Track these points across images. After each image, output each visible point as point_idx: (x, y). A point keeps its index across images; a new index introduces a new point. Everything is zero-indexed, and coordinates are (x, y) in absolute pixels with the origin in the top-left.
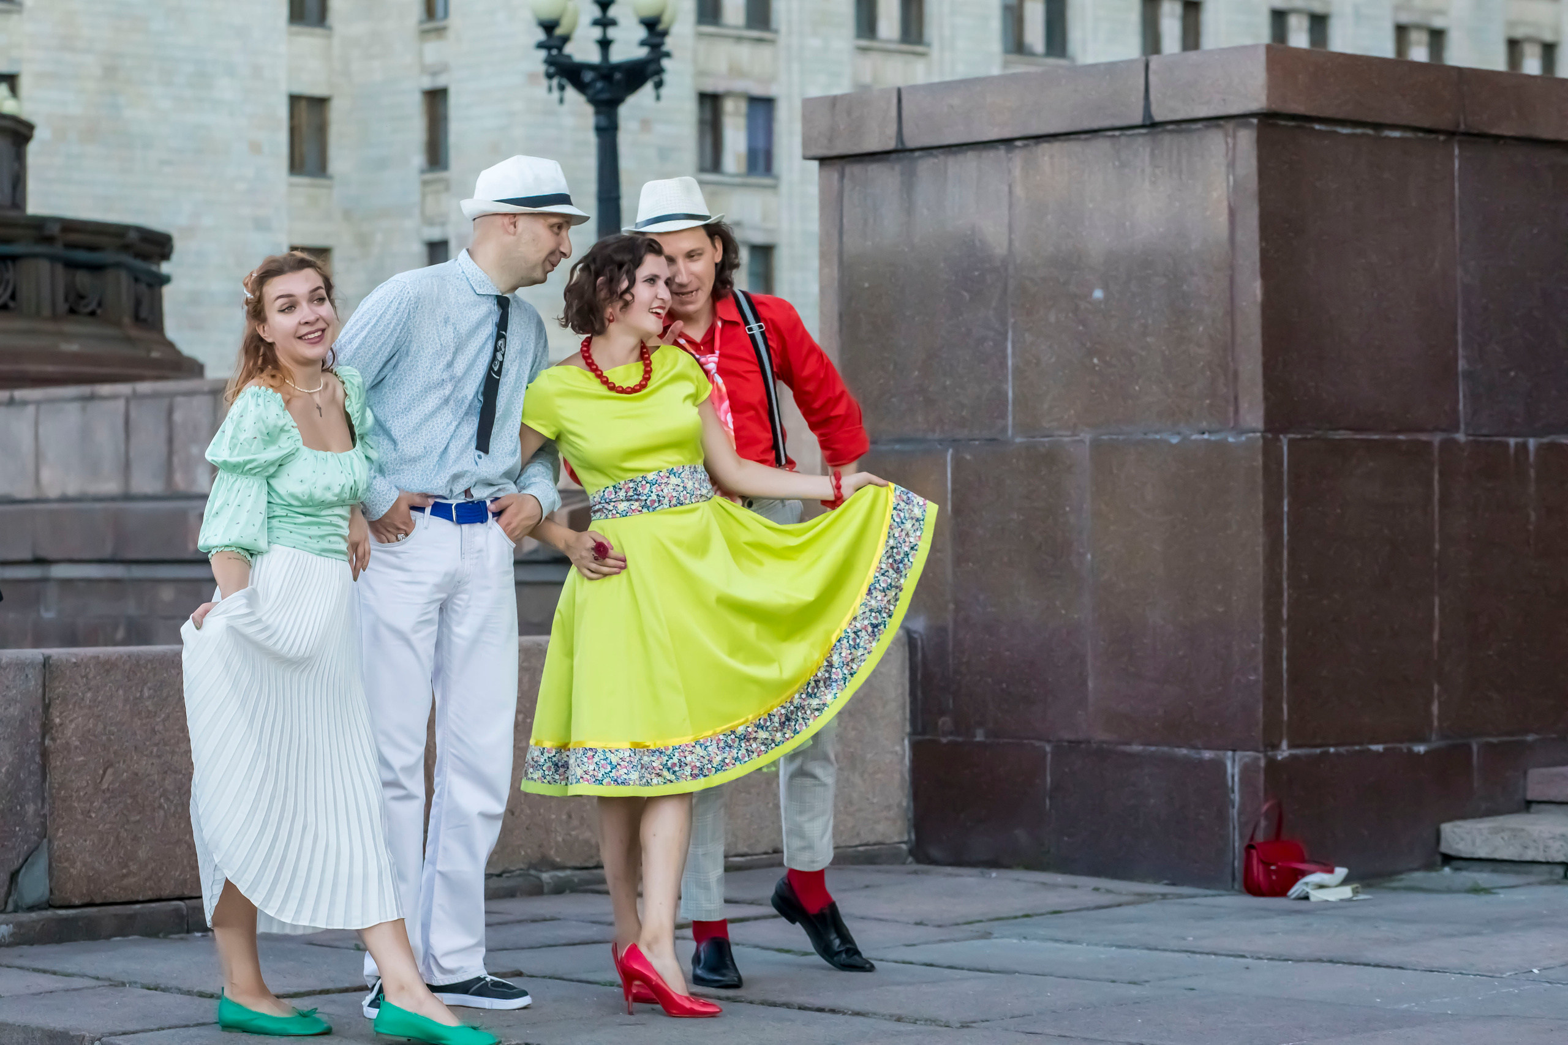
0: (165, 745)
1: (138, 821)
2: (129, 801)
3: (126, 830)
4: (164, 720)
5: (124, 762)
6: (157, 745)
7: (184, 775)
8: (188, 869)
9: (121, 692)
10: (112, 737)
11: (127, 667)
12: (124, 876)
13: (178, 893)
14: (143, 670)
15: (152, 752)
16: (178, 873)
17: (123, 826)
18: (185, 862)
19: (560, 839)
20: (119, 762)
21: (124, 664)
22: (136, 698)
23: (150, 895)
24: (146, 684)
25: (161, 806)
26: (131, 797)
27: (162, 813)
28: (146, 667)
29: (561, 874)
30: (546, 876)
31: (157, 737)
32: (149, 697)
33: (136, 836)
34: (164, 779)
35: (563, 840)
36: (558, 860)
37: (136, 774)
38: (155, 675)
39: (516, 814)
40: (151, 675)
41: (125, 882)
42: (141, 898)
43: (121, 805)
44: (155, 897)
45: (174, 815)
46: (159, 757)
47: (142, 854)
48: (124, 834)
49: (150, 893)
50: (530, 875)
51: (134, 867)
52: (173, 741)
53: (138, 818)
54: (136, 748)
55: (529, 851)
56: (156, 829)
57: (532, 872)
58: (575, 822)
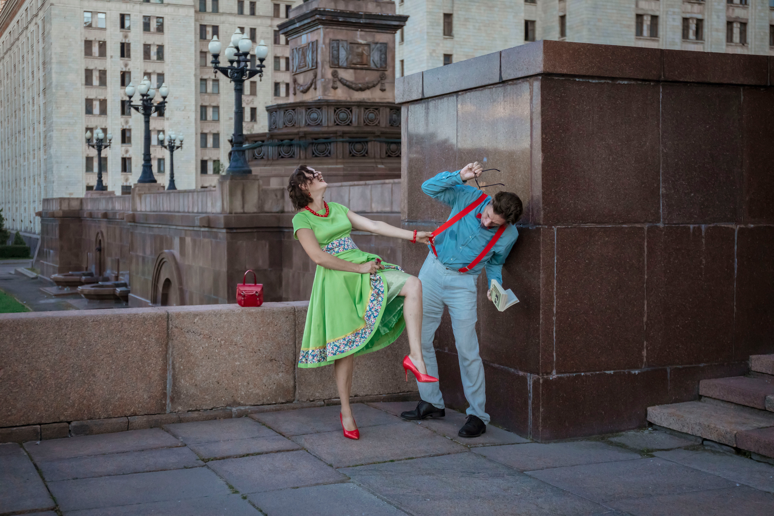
0: (32, 359)
1: (17, 392)
2: (12, 383)
3: (10, 396)
4: (32, 348)
5: (10, 366)
6: (28, 359)
7: (43, 371)
8: (44, 411)
9: (8, 336)
10: (3, 356)
11: (12, 326)
12: (9, 415)
13: (38, 422)
14: (21, 327)
15: (25, 362)
16: (38, 413)
17: (9, 394)
18: (43, 408)
19: (243, 393)
20: (7, 367)
21: (10, 324)
22: (16, 339)
23: (23, 423)
24: (22, 333)
25: (29, 385)
26: (14, 381)
27: (30, 388)
28: (22, 326)
29: (242, 408)
30: (234, 409)
31: (28, 356)
32: (24, 338)
33: (15, 398)
34: (32, 373)
35: (245, 393)
36: (242, 402)
37: (17, 372)
38: (27, 329)
39: (220, 383)
40: (25, 328)
41: (9, 418)
42: (18, 425)
43: (8, 385)
44: (26, 424)
45: (36, 388)
46: (29, 364)
47: (19, 406)
48: (9, 397)
49: (23, 422)
50: (228, 409)
51: (14, 412)
52: (37, 357)
53: (17, 390)
54: (16, 360)
55: (227, 399)
56: (27, 395)
57: (228, 408)
58: (251, 386)
